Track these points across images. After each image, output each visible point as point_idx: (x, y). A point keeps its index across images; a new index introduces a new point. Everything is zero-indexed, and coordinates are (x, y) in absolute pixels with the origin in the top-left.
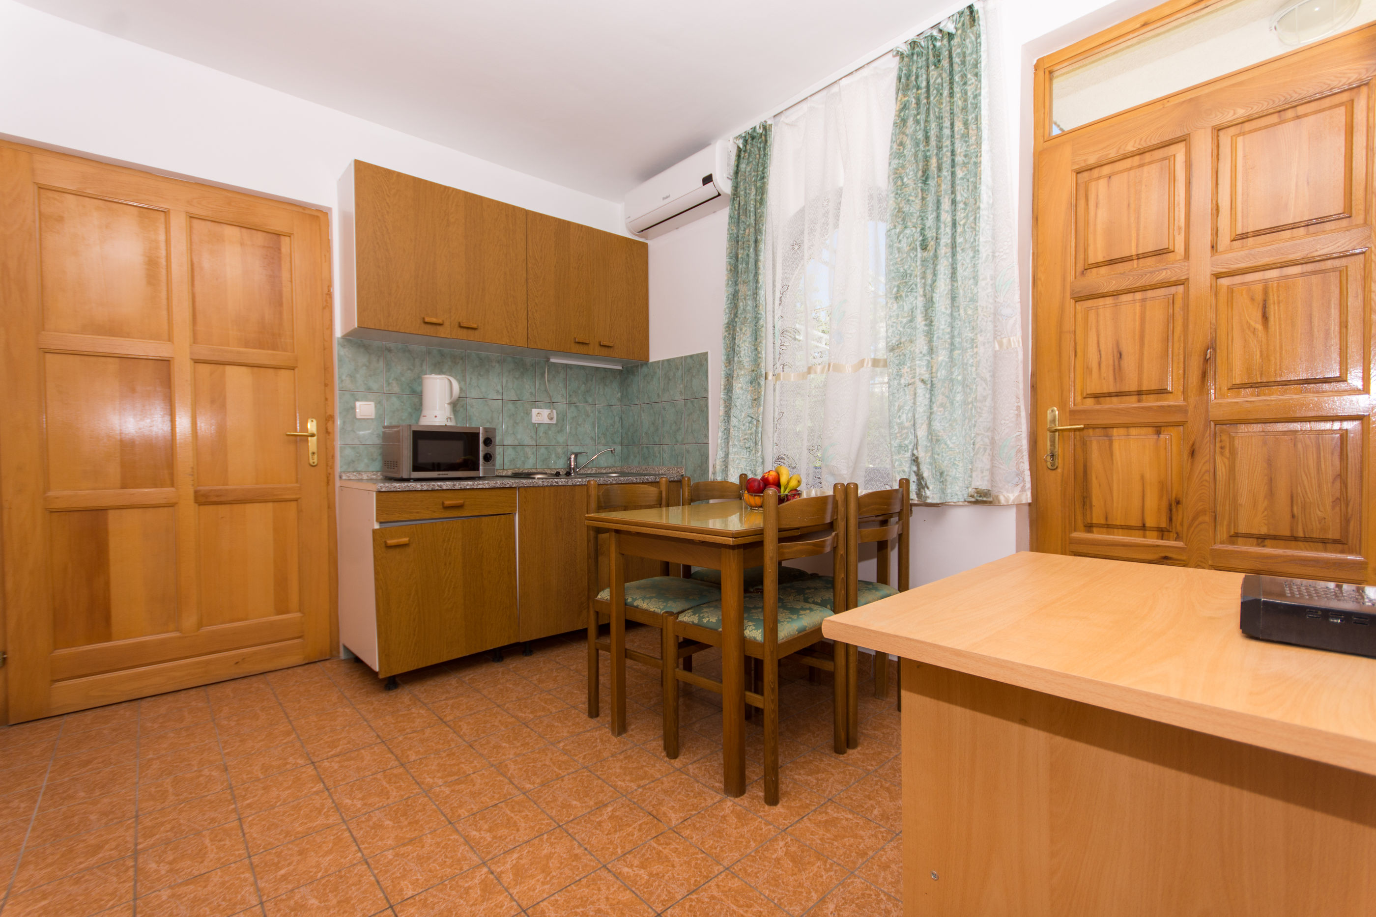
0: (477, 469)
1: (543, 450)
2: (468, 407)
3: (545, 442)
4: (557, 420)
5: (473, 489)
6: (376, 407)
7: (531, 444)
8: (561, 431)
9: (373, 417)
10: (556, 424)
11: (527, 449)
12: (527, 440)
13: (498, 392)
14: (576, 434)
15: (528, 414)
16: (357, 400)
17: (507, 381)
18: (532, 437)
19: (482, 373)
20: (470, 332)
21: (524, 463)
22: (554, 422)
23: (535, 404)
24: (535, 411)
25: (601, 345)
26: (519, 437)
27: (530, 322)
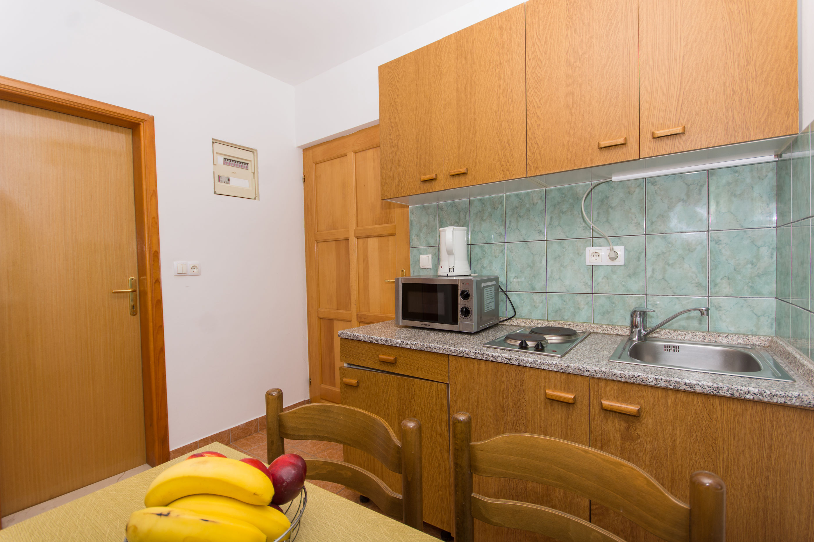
0: (455, 321)
1: (602, 300)
2: (508, 252)
3: (607, 289)
4: (628, 260)
5: (402, 348)
6: (432, 258)
7: (584, 291)
8: (634, 274)
9: (431, 266)
10: (624, 265)
11: (579, 298)
12: (579, 287)
13: (540, 232)
14: (664, 278)
15: (580, 254)
16: (421, 254)
17: (551, 218)
18: (586, 284)
19: (522, 214)
20: (462, 178)
21: (574, 315)
22: (621, 261)
23: (592, 241)
24: (589, 250)
25: (654, 138)
26: (567, 282)
27: (529, 144)
